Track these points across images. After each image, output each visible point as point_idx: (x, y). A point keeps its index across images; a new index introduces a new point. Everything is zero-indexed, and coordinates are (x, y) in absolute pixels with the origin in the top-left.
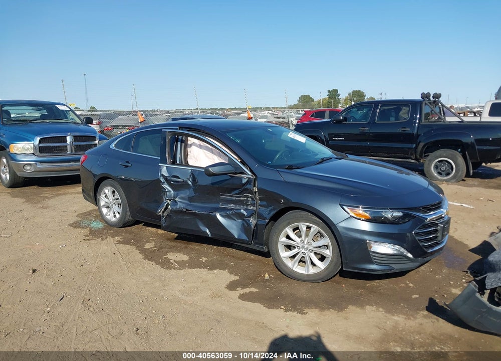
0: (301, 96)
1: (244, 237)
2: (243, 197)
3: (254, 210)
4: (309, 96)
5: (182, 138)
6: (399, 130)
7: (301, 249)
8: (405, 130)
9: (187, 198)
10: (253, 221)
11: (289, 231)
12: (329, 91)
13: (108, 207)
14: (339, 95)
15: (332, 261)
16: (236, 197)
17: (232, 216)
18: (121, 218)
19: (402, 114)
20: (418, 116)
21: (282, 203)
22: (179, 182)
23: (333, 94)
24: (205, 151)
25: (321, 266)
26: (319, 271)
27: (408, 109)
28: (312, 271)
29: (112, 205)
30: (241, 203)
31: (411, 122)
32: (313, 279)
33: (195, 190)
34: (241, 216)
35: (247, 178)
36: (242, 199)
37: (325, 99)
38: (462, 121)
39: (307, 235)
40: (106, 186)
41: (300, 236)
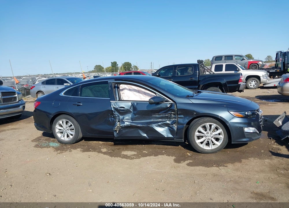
0: (96, 66)
1: (171, 136)
2: (167, 114)
3: (176, 121)
4: (100, 65)
5: (117, 85)
6: (189, 79)
7: (207, 137)
8: (192, 79)
9: (130, 119)
10: (175, 127)
11: (200, 128)
12: (112, 63)
13: (62, 133)
14: (118, 65)
15: (224, 140)
16: (162, 115)
17: (162, 126)
18: (74, 138)
19: (189, 71)
20: (198, 72)
21: (195, 114)
22: (124, 110)
23: (114, 64)
24: (133, 92)
25: (218, 144)
26: (217, 146)
27: (192, 68)
28: (214, 147)
29: (66, 131)
30: (167, 118)
31: (194, 75)
32: (214, 151)
33: (135, 114)
34: (167, 125)
35: (170, 103)
36: (166, 115)
37: (110, 67)
38: (214, 74)
39: (210, 130)
40: (60, 119)
41: (206, 130)
